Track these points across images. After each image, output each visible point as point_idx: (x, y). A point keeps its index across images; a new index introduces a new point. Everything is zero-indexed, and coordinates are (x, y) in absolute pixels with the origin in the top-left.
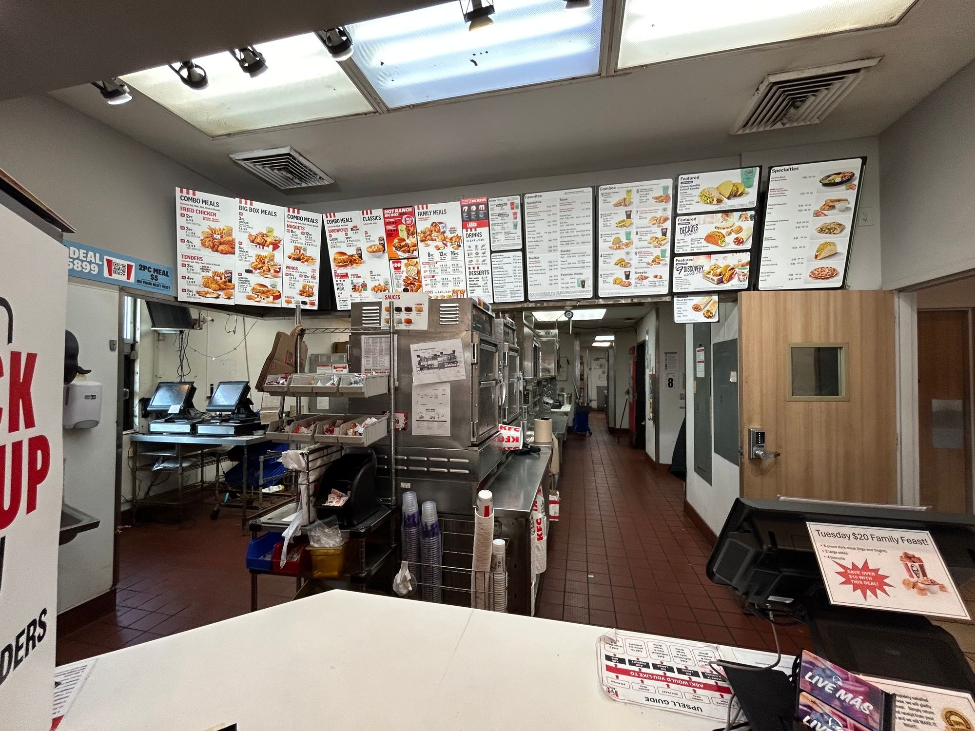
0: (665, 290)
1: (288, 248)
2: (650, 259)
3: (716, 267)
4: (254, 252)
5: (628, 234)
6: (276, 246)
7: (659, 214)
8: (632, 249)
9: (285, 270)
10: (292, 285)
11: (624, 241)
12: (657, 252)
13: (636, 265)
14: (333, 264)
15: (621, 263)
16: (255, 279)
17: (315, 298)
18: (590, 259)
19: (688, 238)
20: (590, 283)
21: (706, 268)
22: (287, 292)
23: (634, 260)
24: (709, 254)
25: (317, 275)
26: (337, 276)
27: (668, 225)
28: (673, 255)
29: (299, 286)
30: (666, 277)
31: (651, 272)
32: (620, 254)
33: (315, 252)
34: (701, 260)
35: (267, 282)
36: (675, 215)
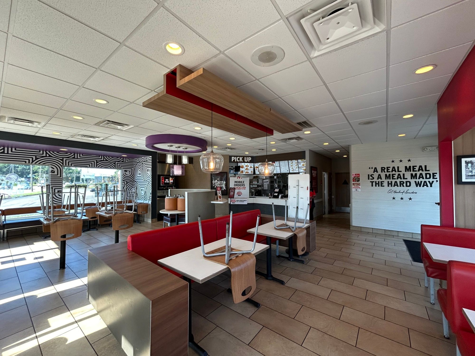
0: (298, 172)
1: (250, 166)
2: (296, 168)
3: (304, 169)
4: (246, 167)
5: (293, 165)
6: (248, 166)
7: (296, 162)
8: (293, 166)
9: (249, 169)
10: (250, 171)
11: (292, 165)
12: (296, 167)
13: (294, 169)
14: (255, 168)
15: (292, 168)
16: (246, 171)
17: (253, 173)
18: (288, 168)
19: (300, 165)
20: (289, 171)
21: (303, 169)
22: (249, 172)
23: (294, 168)
24: (303, 167)
25: (253, 169)
26: (256, 169)
27: (297, 163)
28: (298, 167)
29: (251, 171)
30: (298, 170)
31: (296, 169)
32: (292, 167)
33: (253, 167)
34: (302, 168)
35: (247, 171)
36: (298, 162)
